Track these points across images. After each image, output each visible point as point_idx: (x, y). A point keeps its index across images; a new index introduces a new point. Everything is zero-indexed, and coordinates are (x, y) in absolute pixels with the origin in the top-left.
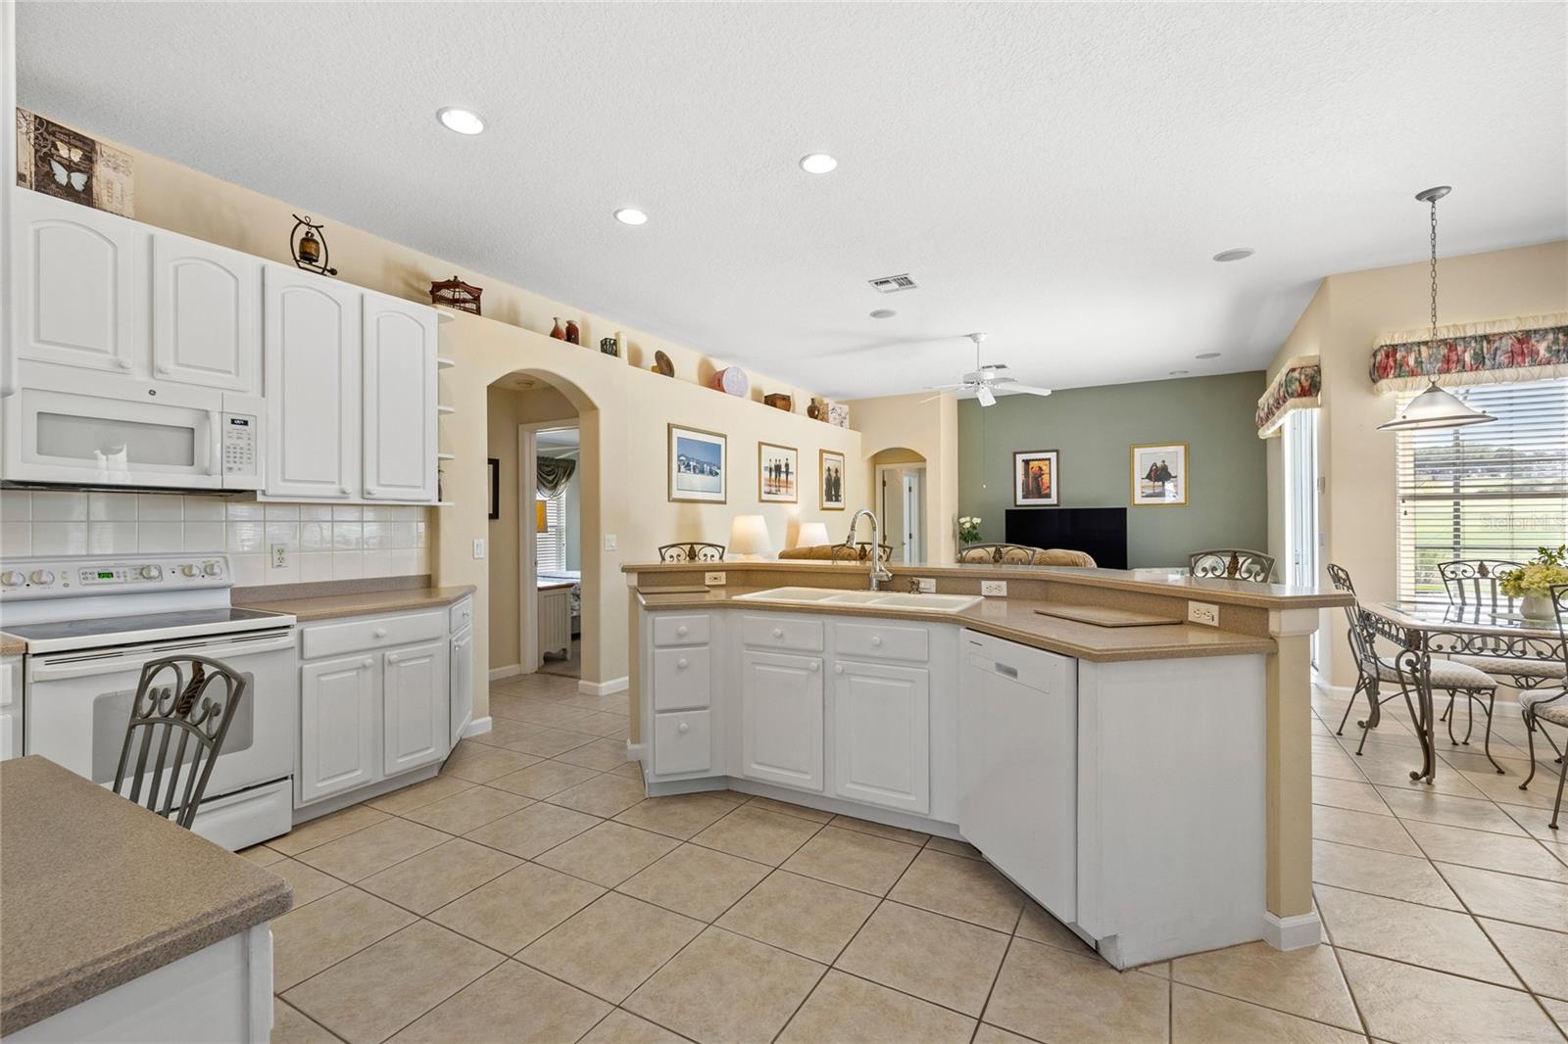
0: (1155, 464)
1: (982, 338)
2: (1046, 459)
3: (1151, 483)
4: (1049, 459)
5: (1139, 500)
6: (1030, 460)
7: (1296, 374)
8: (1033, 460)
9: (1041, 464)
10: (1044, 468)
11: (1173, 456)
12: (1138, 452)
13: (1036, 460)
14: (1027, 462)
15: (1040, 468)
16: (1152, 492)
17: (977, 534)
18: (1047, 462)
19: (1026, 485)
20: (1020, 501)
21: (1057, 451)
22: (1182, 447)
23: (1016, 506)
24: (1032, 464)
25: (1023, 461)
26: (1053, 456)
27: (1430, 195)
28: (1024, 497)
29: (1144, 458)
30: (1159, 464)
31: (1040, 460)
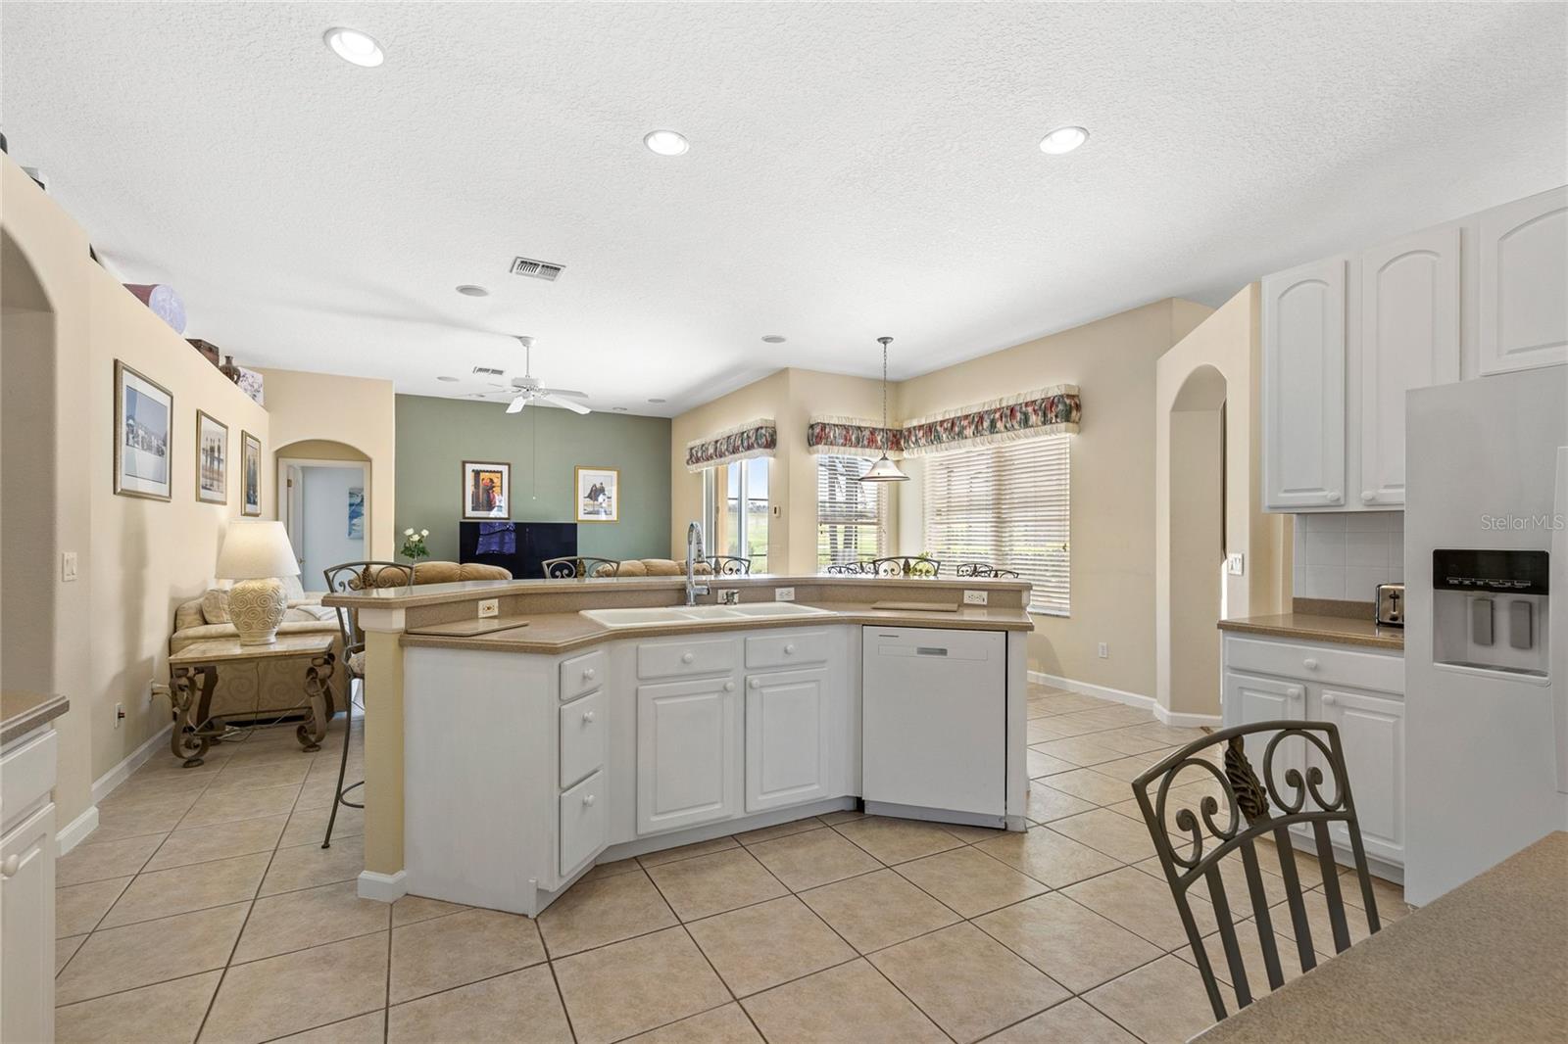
0: (595, 486)
1: (533, 343)
2: (498, 472)
3: (592, 502)
4: (501, 472)
5: (581, 516)
6: (481, 471)
7: (763, 431)
8: (484, 471)
9: (492, 476)
10: (495, 480)
11: (609, 479)
12: (582, 473)
13: (487, 471)
14: (477, 473)
15: (491, 480)
16: (591, 509)
17: (423, 548)
18: (499, 475)
19: (475, 496)
20: (469, 513)
21: (509, 465)
22: (616, 473)
23: (465, 518)
24: (482, 475)
25: (473, 471)
26: (504, 469)
27: (884, 340)
28: (474, 509)
29: (587, 478)
30: (598, 486)
31: (491, 472)
